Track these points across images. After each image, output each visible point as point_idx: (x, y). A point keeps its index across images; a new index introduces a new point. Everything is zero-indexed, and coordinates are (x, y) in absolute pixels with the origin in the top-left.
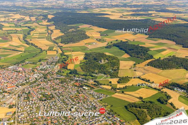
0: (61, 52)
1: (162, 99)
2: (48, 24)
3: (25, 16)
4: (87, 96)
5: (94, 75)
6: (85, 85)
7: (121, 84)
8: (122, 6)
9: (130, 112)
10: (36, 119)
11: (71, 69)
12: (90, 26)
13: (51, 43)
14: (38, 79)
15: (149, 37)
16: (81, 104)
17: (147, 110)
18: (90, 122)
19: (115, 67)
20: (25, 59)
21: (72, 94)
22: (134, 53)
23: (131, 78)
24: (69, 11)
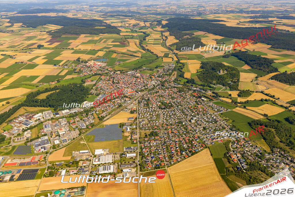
0: (177, 59)
1: (291, 118)
2: (162, 30)
3: (139, 21)
4: (206, 108)
5: (212, 85)
6: (204, 96)
7: (242, 97)
8: (237, 12)
9: (254, 129)
10: (157, 127)
11: (188, 78)
12: (205, 33)
13: (167, 50)
14: (156, 86)
15: (271, 47)
16: (201, 116)
17: (275, 130)
18: (212, 136)
19: (235, 78)
20: (142, 65)
21: (191, 105)
22: (255, 65)
23: (253, 92)
24: (182, 17)
